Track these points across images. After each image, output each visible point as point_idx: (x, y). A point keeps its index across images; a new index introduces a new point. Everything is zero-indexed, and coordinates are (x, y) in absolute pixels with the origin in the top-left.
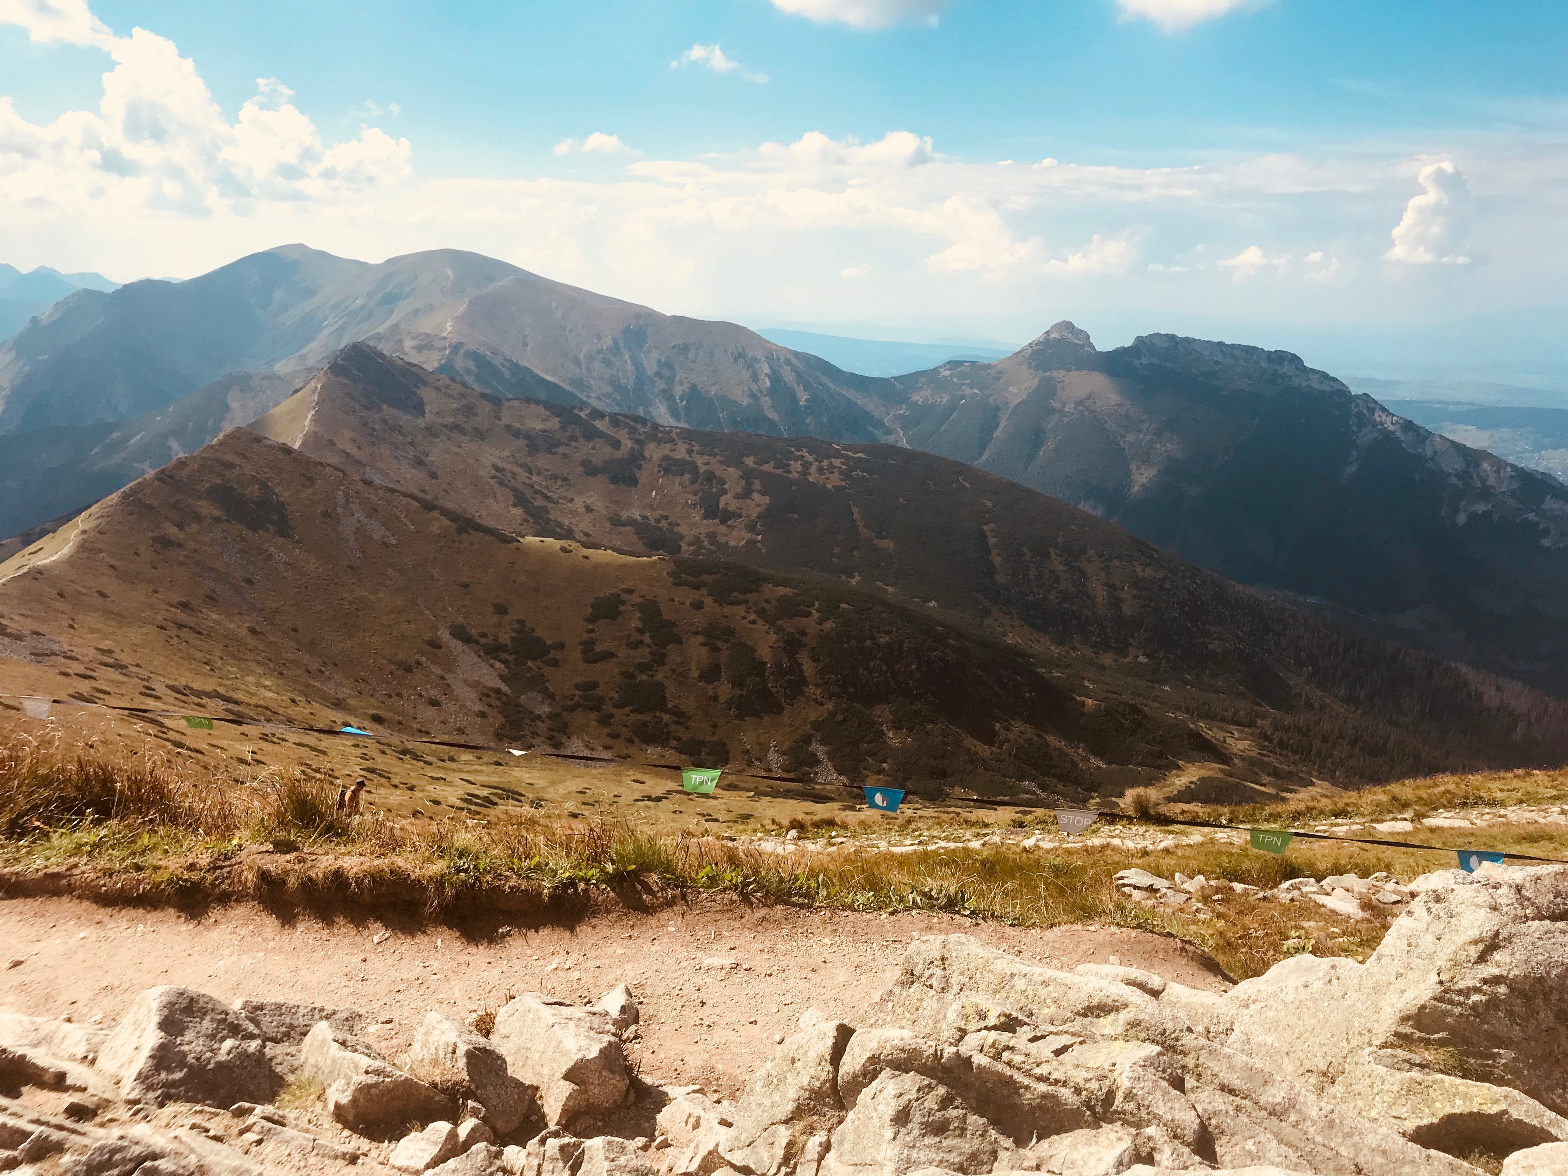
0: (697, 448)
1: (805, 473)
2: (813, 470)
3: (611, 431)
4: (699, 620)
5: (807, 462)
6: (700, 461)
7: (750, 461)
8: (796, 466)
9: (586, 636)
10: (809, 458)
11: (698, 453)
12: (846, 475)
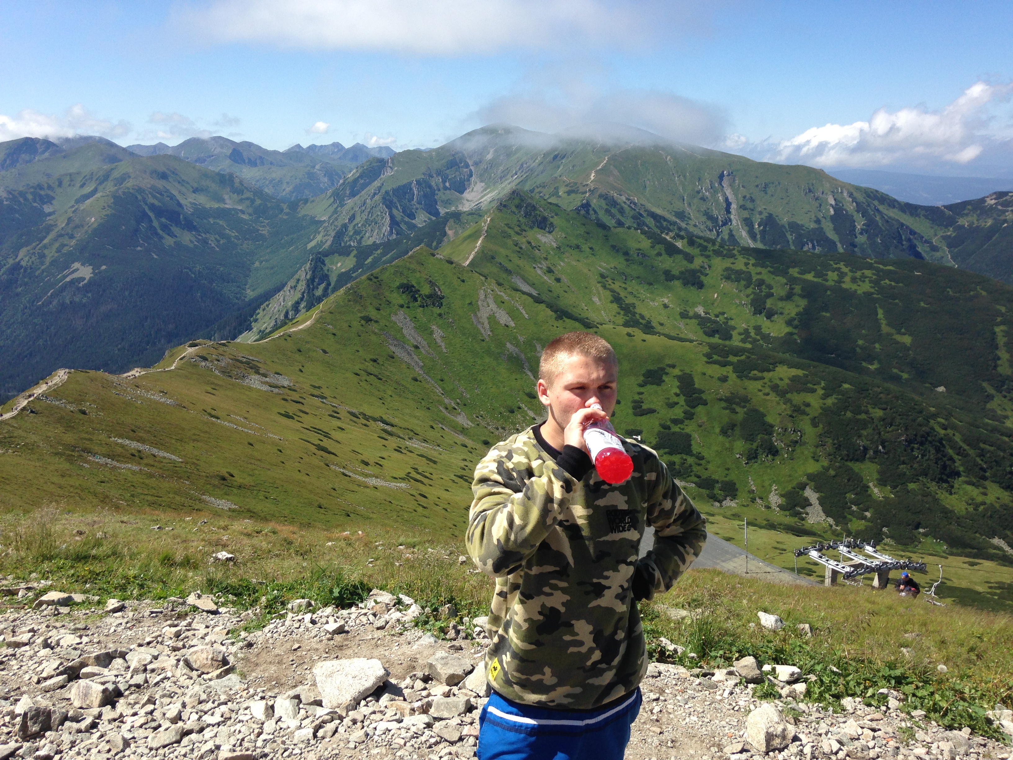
0: (752, 261)
1: (840, 282)
2: (847, 279)
3: (688, 250)
4: (724, 391)
5: (842, 273)
6: (753, 270)
7: (794, 272)
8: (832, 276)
9: (637, 397)
10: (845, 269)
11: (753, 265)
12: (876, 283)
